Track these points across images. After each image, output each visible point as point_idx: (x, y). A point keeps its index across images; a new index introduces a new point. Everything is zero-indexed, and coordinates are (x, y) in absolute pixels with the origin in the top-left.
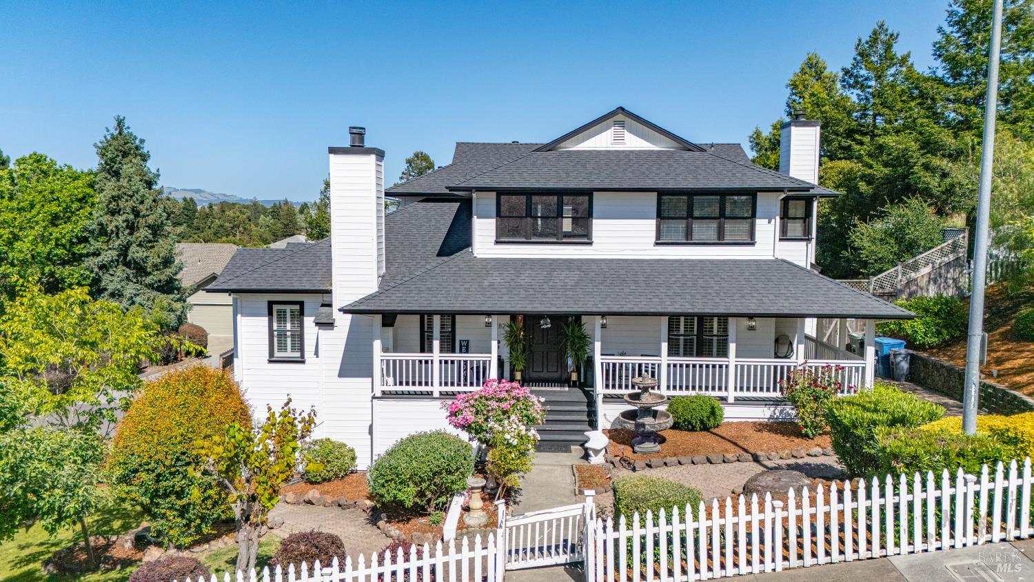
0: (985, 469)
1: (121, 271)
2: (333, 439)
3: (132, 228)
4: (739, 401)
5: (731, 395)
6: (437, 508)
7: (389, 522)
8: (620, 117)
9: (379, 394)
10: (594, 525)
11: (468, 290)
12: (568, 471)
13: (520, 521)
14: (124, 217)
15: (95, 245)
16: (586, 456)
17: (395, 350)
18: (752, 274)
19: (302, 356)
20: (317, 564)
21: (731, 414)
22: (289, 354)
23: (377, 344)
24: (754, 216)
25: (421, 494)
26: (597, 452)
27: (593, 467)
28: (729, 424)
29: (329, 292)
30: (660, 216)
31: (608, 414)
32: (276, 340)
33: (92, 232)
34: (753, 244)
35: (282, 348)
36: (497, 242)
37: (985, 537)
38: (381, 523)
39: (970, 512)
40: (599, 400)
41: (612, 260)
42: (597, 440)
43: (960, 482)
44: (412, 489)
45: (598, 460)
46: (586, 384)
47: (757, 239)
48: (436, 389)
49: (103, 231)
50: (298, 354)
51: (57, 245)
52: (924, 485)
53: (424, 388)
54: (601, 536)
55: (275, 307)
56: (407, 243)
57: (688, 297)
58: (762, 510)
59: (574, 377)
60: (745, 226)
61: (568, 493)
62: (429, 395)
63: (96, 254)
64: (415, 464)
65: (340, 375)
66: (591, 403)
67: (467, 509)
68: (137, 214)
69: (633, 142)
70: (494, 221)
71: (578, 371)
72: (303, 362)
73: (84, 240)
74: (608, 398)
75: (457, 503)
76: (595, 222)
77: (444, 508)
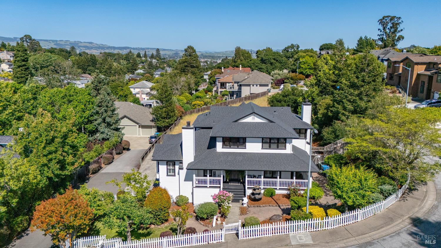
0: (306, 220)
1: (103, 125)
2: (183, 195)
3: (106, 111)
4: (280, 189)
5: (278, 187)
6: (211, 218)
7: (200, 220)
8: (254, 114)
9: (195, 187)
10: (240, 228)
11: (215, 162)
12: (238, 208)
13: (227, 226)
14: (104, 109)
15: (96, 117)
16: (243, 204)
17: (198, 177)
18: (284, 158)
19: (175, 174)
20: (193, 234)
21: (277, 192)
22: (171, 174)
23: (194, 175)
24: (286, 143)
25: (208, 216)
26: (245, 204)
27: (244, 207)
28: (277, 194)
29: (182, 161)
30: (262, 142)
31: (249, 192)
32: (168, 171)
33: (94, 113)
34: (286, 149)
35: (170, 172)
36: (222, 148)
37: (306, 231)
38: (199, 221)
39: (303, 227)
40: (246, 188)
41: (251, 153)
42: (246, 200)
43: (301, 222)
44: (206, 215)
45: (245, 205)
46: (244, 183)
47: (287, 148)
48: (208, 185)
49: (97, 113)
50: (174, 174)
51: (85, 118)
52: (296, 222)
53: (205, 185)
54: (241, 230)
55: (168, 163)
56: (199, 144)
57: (268, 165)
58: (268, 226)
59: (241, 181)
60: (284, 145)
61: (238, 215)
62: (206, 187)
63: (96, 120)
64: (206, 211)
65: (184, 181)
66: (245, 190)
67: (217, 219)
68: (107, 106)
69: (257, 120)
70: (222, 143)
71: (243, 179)
72: (175, 176)
73: (92, 116)
74: (248, 188)
75: (215, 217)
76: (247, 144)
77: (213, 218)
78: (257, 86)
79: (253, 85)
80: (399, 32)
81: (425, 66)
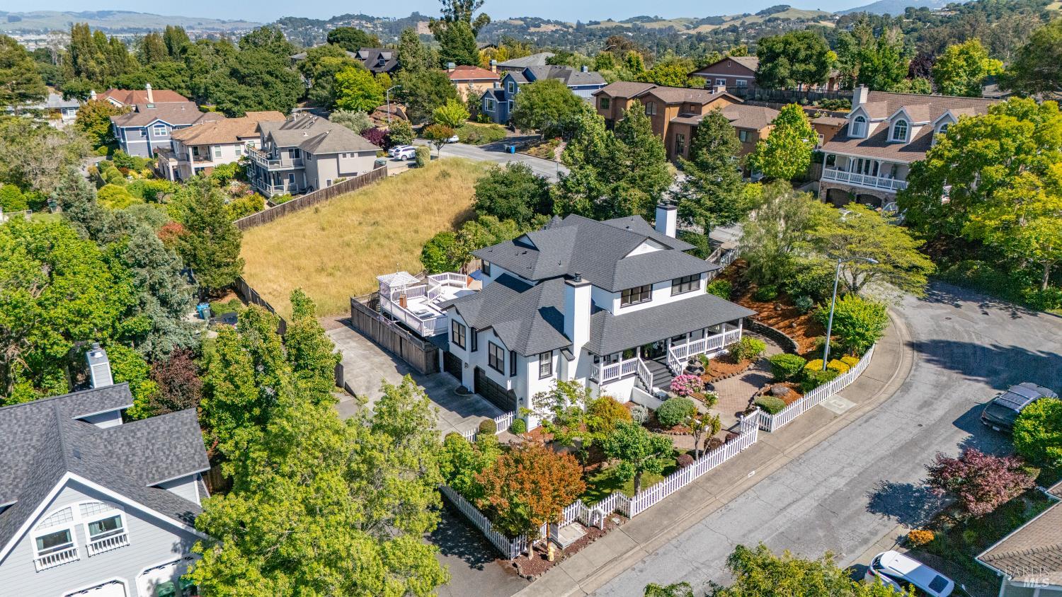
9: (602, 384)
18: (705, 304)
19: (552, 373)
22: (546, 373)
23: (602, 365)
24: (700, 279)
29: (571, 345)
30: (673, 286)
32: (541, 369)
34: (700, 289)
35: (543, 371)
36: (622, 307)
41: (660, 306)
48: (620, 376)
50: (549, 374)
53: (616, 377)
60: (697, 282)
62: (618, 379)
69: (649, 249)
70: (619, 300)
72: (552, 376)
76: (653, 292)
78: (352, 155)
79: (344, 155)
80: (478, 6)
81: (677, 109)
